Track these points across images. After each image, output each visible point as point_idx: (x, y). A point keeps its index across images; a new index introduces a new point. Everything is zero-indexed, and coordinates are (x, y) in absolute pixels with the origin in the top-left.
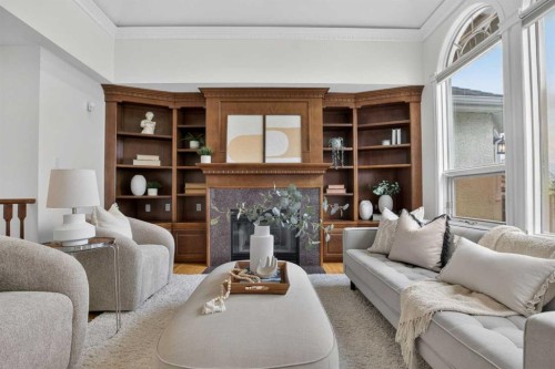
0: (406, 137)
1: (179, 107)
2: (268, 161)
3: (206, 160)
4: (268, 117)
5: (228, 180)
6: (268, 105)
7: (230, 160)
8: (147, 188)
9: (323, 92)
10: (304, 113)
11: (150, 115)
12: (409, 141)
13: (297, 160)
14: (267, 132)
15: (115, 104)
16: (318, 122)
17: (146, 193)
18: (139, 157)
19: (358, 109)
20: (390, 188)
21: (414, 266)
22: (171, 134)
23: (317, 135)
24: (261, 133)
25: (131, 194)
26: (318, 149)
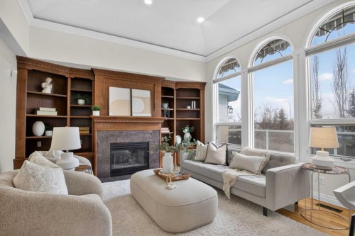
0: (198, 106)
1: (73, 77)
2: (134, 115)
3: (96, 113)
4: (133, 90)
5: (109, 125)
6: (133, 83)
7: (111, 114)
8: (45, 130)
9: (162, 80)
10: (152, 89)
11: (49, 80)
12: (199, 108)
13: (149, 115)
14: (133, 99)
15: (27, 71)
16: (159, 95)
17: (44, 134)
18: (41, 109)
19: (177, 90)
20: (190, 129)
21: (216, 164)
22: (66, 94)
23: (158, 101)
24: (129, 99)
25: (34, 135)
26: (159, 110)
